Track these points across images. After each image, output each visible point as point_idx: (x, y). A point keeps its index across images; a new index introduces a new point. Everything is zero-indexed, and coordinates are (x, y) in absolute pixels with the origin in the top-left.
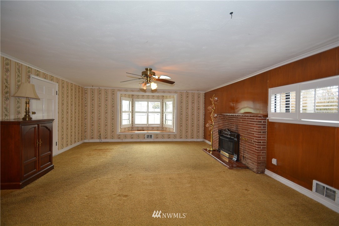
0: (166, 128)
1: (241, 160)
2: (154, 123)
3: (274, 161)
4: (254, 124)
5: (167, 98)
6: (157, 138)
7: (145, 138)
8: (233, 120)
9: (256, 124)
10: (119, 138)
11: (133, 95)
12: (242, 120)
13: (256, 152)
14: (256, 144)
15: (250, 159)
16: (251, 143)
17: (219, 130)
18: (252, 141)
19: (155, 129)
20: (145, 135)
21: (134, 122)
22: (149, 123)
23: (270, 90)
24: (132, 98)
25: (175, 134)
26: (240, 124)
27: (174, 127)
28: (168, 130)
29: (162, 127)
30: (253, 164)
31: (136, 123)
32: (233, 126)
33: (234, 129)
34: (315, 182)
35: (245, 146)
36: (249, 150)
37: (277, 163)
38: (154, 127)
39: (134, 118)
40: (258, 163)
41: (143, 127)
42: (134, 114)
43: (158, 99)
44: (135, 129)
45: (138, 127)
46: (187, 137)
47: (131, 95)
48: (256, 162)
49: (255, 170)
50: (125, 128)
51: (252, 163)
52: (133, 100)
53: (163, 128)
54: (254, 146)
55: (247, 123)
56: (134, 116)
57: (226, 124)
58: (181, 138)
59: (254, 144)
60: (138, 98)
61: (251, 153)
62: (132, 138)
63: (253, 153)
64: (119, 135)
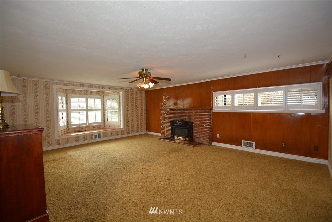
0: (110, 126)
1: (194, 140)
2: (95, 122)
3: (218, 136)
4: (205, 114)
5: (109, 94)
6: (106, 136)
7: (92, 138)
8: (185, 112)
9: (207, 114)
10: (59, 144)
11: (66, 90)
12: (194, 112)
13: (208, 132)
14: (207, 127)
15: (203, 138)
16: (203, 127)
17: (171, 121)
18: (204, 125)
19: (96, 128)
20: (92, 135)
21: (69, 122)
22: (89, 122)
23: (215, 93)
24: (65, 93)
25: (123, 131)
26: (192, 115)
27: (120, 124)
28: (112, 127)
29: (103, 125)
30: (206, 140)
31: (72, 123)
32: (186, 117)
33: (187, 119)
34: (243, 141)
35: (198, 130)
36: (202, 132)
37: (220, 136)
38: (95, 126)
39: (69, 118)
40: (209, 139)
41: (82, 128)
42: (69, 112)
43: (99, 95)
44: (71, 130)
45: (75, 128)
46: (133, 132)
47: (64, 90)
48: (208, 139)
49: (207, 144)
50: (62, 131)
51: (204, 140)
52: (67, 96)
53: (105, 126)
54: (205, 129)
55: (199, 114)
56: (69, 115)
57: (178, 116)
58: (128, 133)
59: (206, 127)
60: (74, 94)
61: (203, 133)
62: (77, 141)
63: (205, 134)
64: (59, 140)
